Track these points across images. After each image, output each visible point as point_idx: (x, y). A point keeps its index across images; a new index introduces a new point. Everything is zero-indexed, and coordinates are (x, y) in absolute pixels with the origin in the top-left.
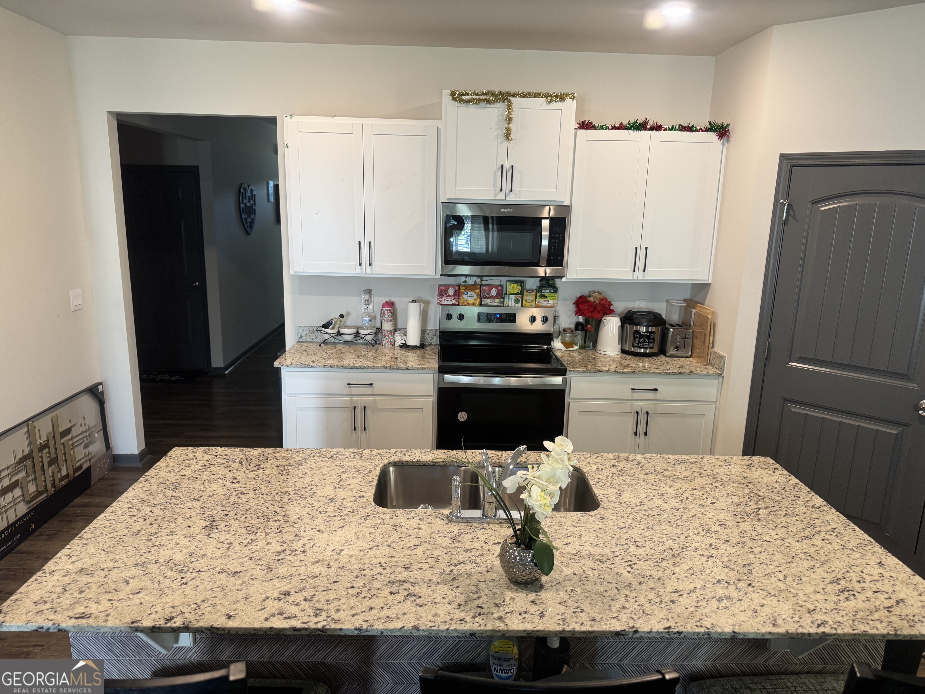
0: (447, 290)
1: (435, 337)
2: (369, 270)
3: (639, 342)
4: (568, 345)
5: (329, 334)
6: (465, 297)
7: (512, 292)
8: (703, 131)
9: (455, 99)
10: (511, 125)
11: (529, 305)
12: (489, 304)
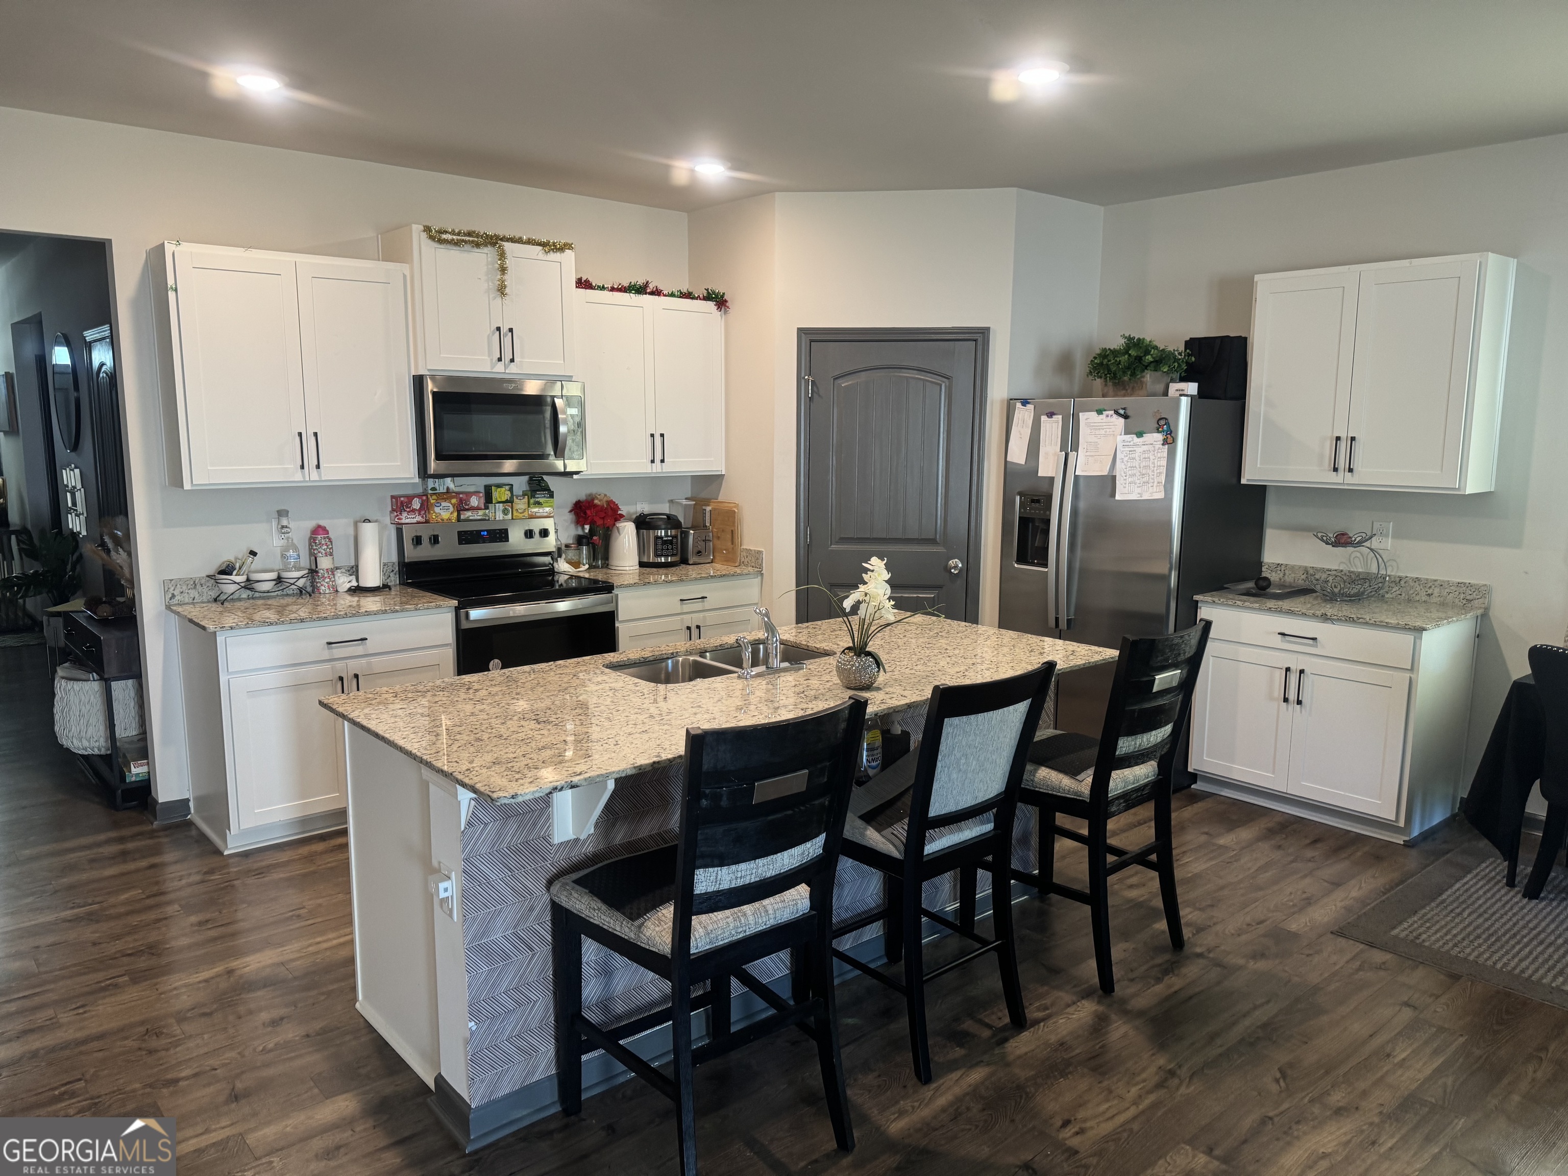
0: (410, 502)
1: (392, 575)
2: (314, 475)
3: (662, 550)
4: (576, 564)
5: (238, 583)
6: (437, 510)
7: (500, 500)
8: (700, 299)
9: (432, 238)
10: (506, 277)
11: (521, 515)
12: (471, 518)
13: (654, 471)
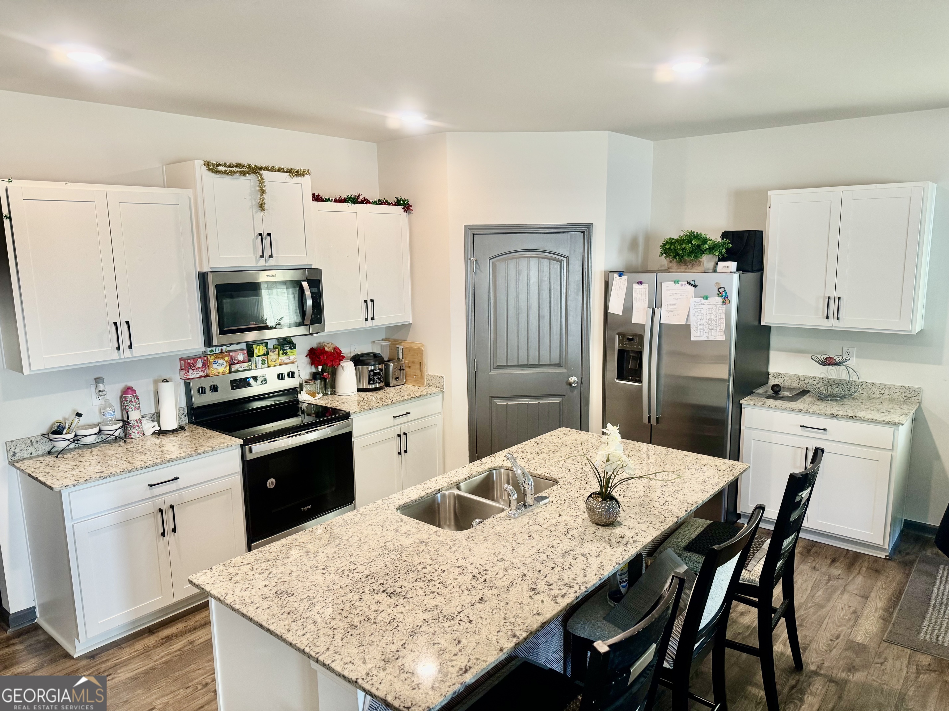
0: (195, 362)
1: (183, 416)
2: (128, 353)
3: (374, 379)
4: (313, 395)
5: (68, 440)
6: (215, 366)
7: (259, 354)
8: (393, 205)
9: (210, 169)
10: (265, 196)
11: (274, 364)
12: (239, 369)
13: (368, 326)
